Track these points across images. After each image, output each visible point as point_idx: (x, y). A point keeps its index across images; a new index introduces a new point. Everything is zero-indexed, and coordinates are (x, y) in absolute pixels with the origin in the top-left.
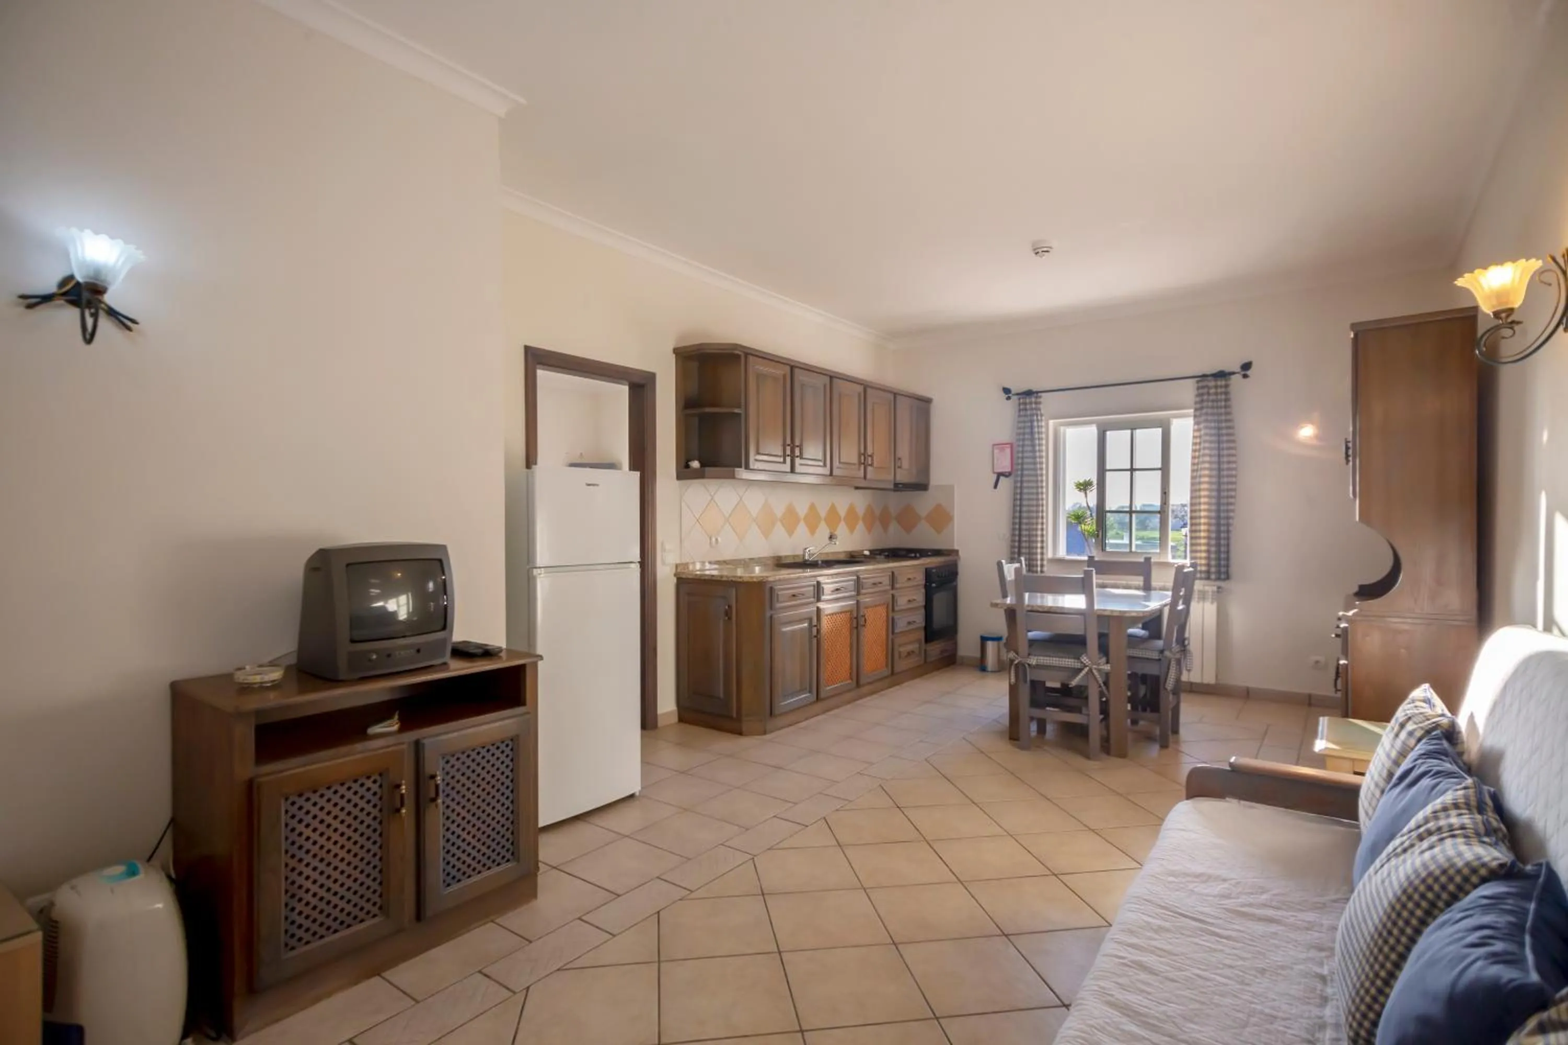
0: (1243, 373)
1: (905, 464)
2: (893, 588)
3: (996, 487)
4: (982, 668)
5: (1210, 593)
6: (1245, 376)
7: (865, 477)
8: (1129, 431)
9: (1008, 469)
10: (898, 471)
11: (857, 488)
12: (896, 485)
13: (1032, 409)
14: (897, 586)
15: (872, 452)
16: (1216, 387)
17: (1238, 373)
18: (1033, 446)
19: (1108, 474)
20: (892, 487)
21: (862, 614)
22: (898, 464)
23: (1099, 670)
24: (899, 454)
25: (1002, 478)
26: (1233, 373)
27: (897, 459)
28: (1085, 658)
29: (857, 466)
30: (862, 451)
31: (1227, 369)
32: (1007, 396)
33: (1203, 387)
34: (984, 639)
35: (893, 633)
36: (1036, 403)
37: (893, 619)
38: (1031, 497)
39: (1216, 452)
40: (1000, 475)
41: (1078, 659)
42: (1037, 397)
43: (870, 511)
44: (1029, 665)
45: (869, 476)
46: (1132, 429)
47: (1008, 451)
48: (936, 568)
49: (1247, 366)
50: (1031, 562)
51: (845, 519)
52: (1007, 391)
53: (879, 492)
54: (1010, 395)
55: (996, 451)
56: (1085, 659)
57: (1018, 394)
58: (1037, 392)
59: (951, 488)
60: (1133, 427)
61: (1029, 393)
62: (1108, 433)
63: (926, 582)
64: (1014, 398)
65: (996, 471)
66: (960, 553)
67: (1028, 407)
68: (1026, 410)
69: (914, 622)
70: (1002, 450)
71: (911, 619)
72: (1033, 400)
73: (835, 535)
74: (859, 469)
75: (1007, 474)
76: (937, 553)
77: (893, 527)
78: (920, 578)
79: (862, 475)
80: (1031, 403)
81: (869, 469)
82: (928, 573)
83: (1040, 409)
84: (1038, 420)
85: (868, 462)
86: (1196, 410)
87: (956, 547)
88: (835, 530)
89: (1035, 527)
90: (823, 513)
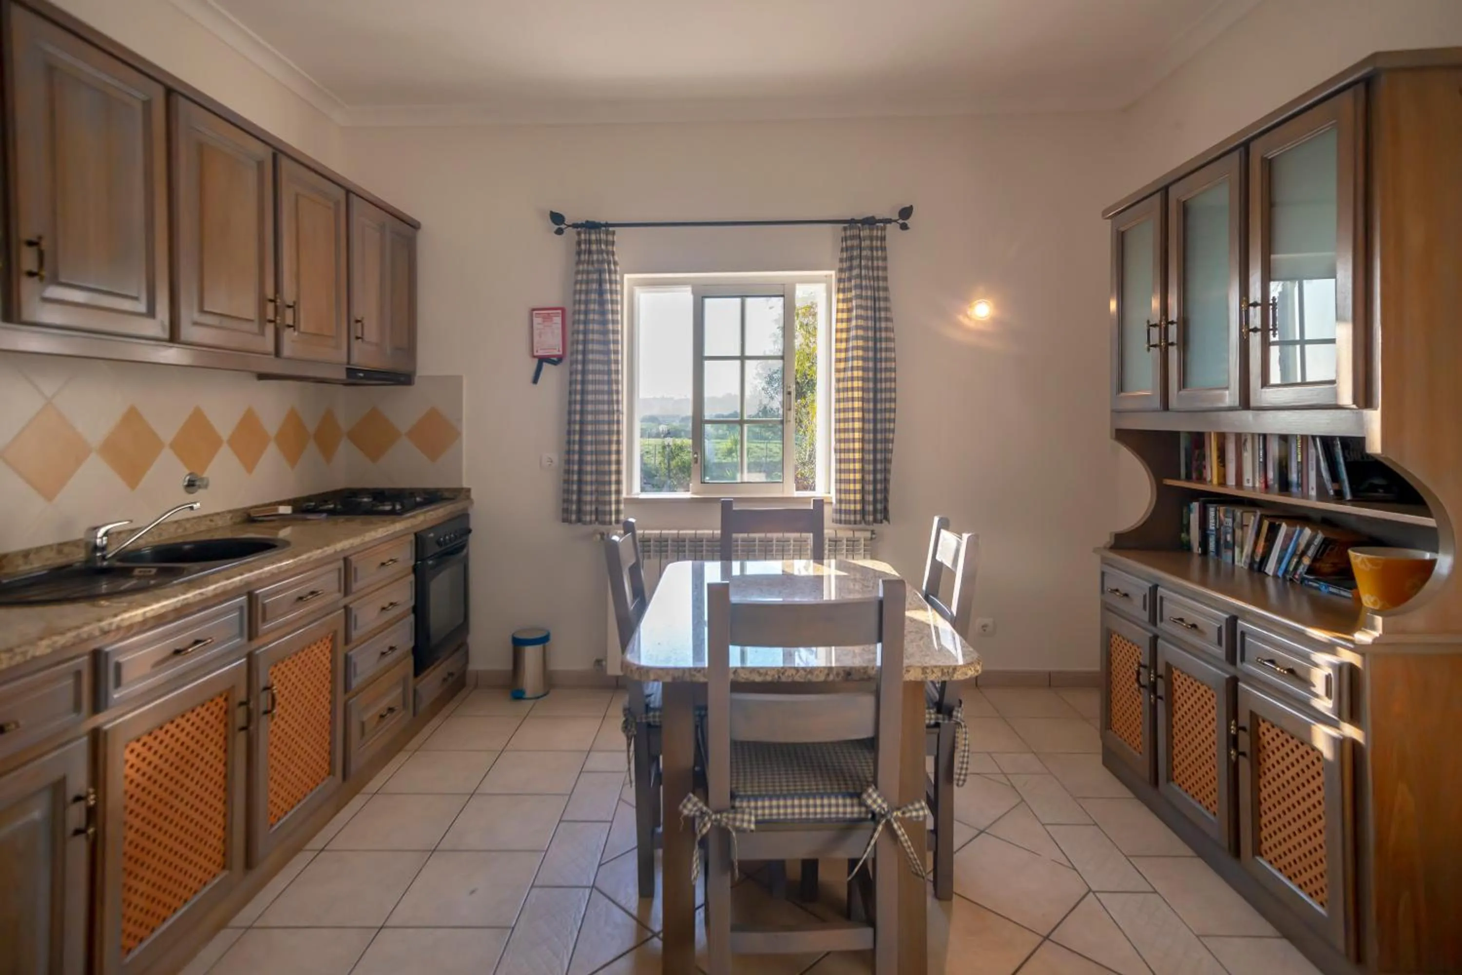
0: (901, 221)
1: (371, 332)
2: (347, 592)
3: (535, 380)
4: (518, 695)
5: (862, 542)
6: (904, 227)
7: (277, 352)
8: (738, 301)
9: (557, 352)
10: (356, 345)
11: (262, 376)
12: (351, 372)
13: (600, 252)
14: (355, 587)
15: (294, 299)
16: (871, 238)
17: (895, 221)
18: (603, 313)
19: (707, 363)
20: (343, 376)
21: (262, 684)
22: (357, 330)
23: (906, 823)
24: (357, 313)
25: (546, 366)
26: (889, 221)
27: (353, 322)
28: (875, 796)
29: (255, 327)
30: (270, 294)
31: (880, 213)
32: (556, 227)
33: (852, 238)
34: (518, 644)
35: (347, 688)
36: (607, 243)
37: (347, 659)
38: (600, 397)
39: (870, 334)
40: (543, 360)
41: (859, 795)
42: (607, 233)
43: (294, 422)
44: (739, 830)
45: (286, 351)
46: (743, 297)
47: (558, 320)
48: (431, 529)
49: (906, 213)
50: (601, 508)
51: (231, 442)
52: (557, 218)
53: (311, 385)
54: (563, 226)
55: (537, 320)
56: (875, 800)
57: (575, 226)
58: (607, 225)
59: (456, 382)
60: (743, 293)
61: (591, 226)
62: (708, 302)
63: (416, 560)
64: (570, 233)
65: (536, 354)
66: (473, 495)
67: (594, 247)
68: (590, 252)
69: (392, 648)
70: (547, 318)
71: (384, 646)
72: (603, 236)
73: (202, 479)
74: (262, 333)
75: (555, 359)
76: (432, 497)
77: (345, 451)
78: (405, 556)
79: (270, 347)
80: (599, 242)
81: (288, 336)
82: (419, 540)
83: (613, 254)
84: (610, 272)
85: (283, 319)
86: (841, 270)
87: (465, 485)
88: (204, 468)
89: (606, 448)
90: (167, 432)
